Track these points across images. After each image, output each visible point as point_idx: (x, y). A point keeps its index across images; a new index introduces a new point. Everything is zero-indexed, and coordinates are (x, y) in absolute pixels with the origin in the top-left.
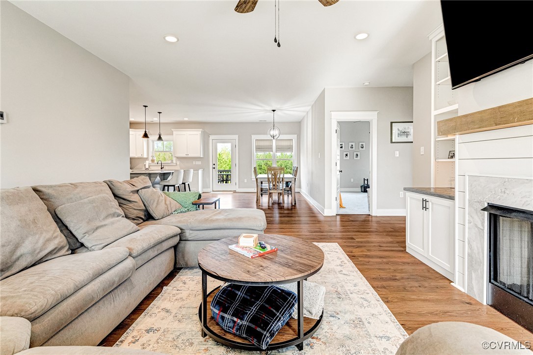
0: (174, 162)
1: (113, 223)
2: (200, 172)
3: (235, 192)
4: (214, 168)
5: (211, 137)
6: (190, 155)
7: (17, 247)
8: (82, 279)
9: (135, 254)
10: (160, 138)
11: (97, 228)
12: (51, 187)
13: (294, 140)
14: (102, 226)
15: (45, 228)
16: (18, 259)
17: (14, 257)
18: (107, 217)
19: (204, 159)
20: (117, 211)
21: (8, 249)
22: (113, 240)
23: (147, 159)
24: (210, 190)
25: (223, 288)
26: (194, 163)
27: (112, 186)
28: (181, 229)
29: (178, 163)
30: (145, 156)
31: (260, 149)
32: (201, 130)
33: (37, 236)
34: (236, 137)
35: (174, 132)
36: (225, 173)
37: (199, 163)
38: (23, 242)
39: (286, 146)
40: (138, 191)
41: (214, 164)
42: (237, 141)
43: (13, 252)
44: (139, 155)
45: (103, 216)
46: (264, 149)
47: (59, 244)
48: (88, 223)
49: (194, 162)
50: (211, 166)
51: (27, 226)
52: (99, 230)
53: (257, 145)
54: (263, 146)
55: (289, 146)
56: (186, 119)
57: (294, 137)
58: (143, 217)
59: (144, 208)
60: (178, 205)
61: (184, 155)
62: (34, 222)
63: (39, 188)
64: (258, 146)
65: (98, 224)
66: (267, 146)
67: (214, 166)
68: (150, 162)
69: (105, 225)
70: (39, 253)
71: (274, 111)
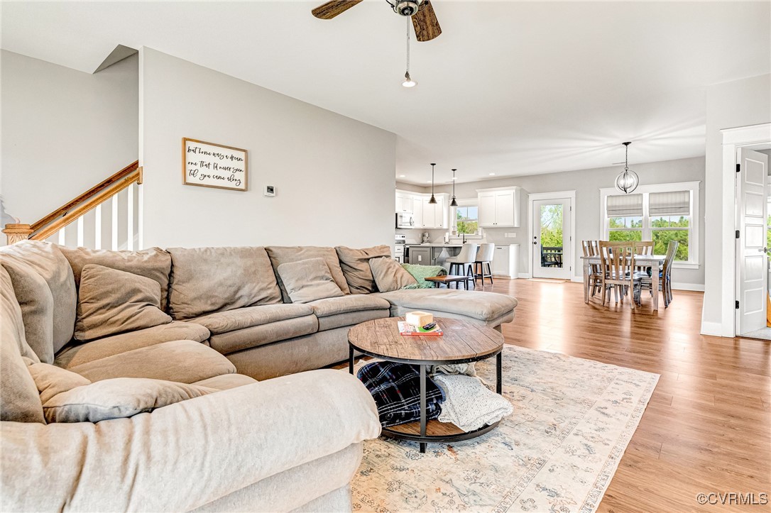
0: (480, 234)
1: (318, 285)
2: (513, 248)
3: (568, 281)
4: (535, 243)
5: (532, 197)
6: (500, 224)
7: (239, 289)
8: (259, 318)
9: (319, 313)
10: (454, 203)
11: (302, 287)
12: (280, 248)
13: (691, 192)
14: (307, 286)
15: (262, 279)
16: (239, 298)
17: (237, 296)
18: (315, 278)
19: (521, 229)
20: (327, 274)
21: (233, 289)
22: (312, 299)
23: (447, 230)
24: (529, 275)
25: (374, 363)
26: (506, 236)
27: (339, 253)
28: (391, 304)
29: (485, 236)
30: (445, 227)
31: (617, 212)
32: (515, 187)
33: (254, 284)
34: (572, 194)
35: (479, 194)
36: (553, 252)
37: (513, 235)
38: (244, 287)
39: (672, 204)
40: (369, 259)
41: (535, 238)
42: (573, 200)
43: (236, 292)
44: (438, 226)
45: (311, 277)
46: (624, 212)
47: (271, 294)
48: (297, 280)
49: (506, 234)
50: (531, 240)
51: (249, 274)
52: (304, 289)
53: (609, 204)
54: (622, 206)
55: (680, 203)
56: (492, 174)
57: (693, 187)
58: (370, 289)
59: (371, 278)
60: (411, 279)
61: (491, 225)
62: (255, 273)
63: (271, 248)
64: (612, 206)
65: (305, 283)
66: (630, 206)
67: (535, 240)
68: (451, 234)
69: (311, 285)
70: (254, 297)
71: (626, 144)
